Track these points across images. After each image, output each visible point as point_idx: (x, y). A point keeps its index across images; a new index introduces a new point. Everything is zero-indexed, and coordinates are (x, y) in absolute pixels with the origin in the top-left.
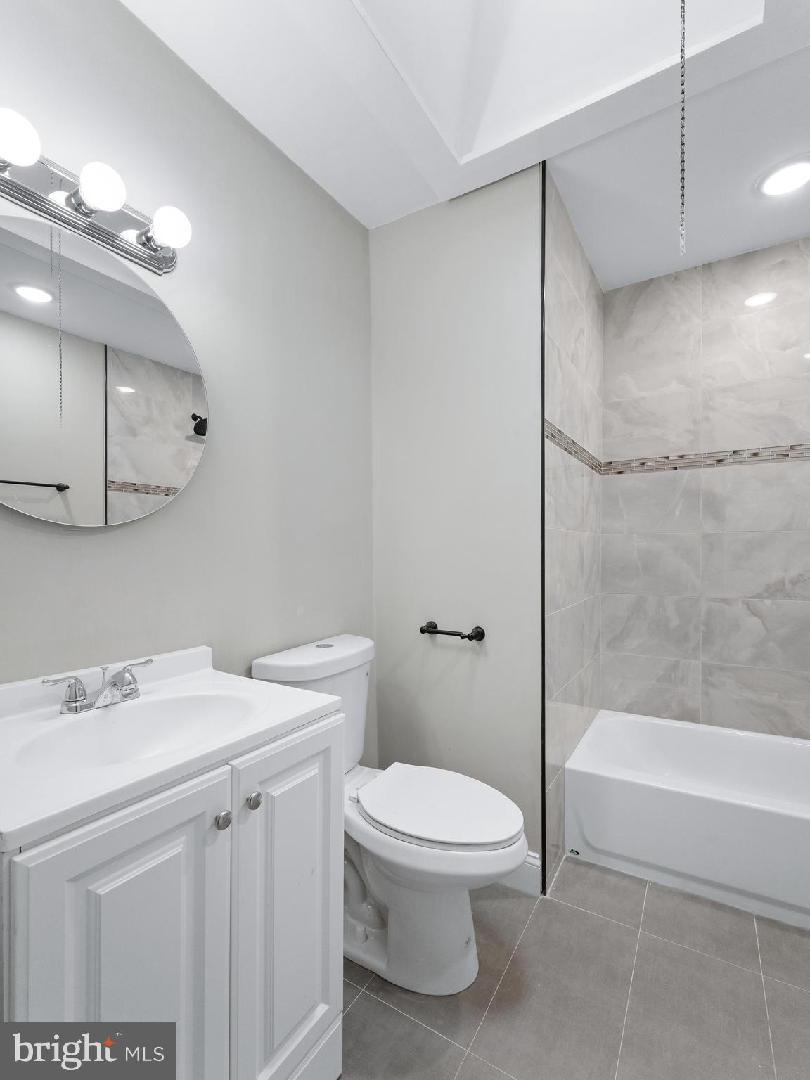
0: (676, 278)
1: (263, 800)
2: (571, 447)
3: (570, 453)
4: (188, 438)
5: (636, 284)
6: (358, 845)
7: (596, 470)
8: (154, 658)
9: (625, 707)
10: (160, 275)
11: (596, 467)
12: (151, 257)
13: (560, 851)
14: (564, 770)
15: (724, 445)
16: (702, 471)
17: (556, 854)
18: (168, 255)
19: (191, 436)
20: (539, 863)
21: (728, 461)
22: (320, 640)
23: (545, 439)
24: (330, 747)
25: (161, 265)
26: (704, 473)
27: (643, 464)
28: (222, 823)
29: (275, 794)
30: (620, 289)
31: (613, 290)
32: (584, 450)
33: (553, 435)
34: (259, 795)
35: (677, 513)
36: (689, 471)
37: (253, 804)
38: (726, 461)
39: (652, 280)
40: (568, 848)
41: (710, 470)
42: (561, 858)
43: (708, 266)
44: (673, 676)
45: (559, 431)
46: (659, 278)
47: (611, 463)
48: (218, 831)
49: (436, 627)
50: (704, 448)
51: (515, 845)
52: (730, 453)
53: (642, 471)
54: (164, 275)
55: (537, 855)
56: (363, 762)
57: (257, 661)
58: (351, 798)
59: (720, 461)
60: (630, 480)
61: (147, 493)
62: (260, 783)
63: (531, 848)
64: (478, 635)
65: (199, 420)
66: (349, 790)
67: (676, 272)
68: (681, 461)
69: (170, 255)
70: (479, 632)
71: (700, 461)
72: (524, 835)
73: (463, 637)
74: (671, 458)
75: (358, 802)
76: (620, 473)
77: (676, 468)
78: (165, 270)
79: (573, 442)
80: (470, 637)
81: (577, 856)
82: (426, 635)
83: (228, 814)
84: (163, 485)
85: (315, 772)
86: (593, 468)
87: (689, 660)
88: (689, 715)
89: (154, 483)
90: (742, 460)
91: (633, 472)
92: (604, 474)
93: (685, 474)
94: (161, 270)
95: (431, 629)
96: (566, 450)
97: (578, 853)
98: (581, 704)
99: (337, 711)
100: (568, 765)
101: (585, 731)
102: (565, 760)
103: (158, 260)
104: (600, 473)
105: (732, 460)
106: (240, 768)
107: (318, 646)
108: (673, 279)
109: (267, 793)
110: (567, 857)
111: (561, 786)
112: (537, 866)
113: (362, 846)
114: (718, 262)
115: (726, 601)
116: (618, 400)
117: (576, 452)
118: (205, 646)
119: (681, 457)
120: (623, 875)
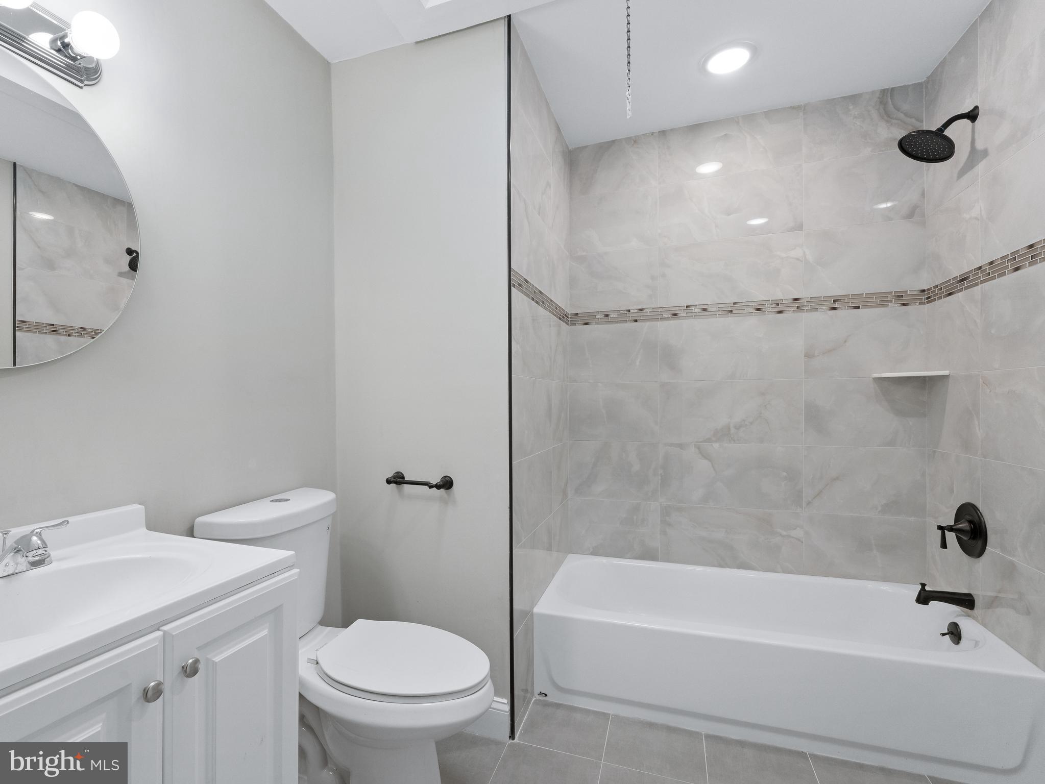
0: (635, 142)
1: (201, 666)
2: (538, 297)
3: (537, 302)
4: (121, 274)
5: (600, 143)
6: (317, 709)
7: (563, 321)
8: (70, 519)
9: (591, 550)
10: (81, 88)
11: (563, 317)
12: (68, 67)
13: (529, 695)
14: (532, 614)
15: (677, 301)
16: (659, 323)
17: (525, 698)
18: (91, 66)
19: (125, 273)
20: (507, 708)
21: (682, 315)
22: (274, 494)
23: (512, 288)
24: (281, 606)
25: (82, 76)
26: (661, 325)
27: (607, 316)
28: (151, 695)
29: (217, 659)
30: (586, 147)
31: (578, 148)
32: (551, 301)
33: (520, 285)
34: (197, 661)
35: (638, 363)
36: (648, 323)
37: (190, 671)
38: (679, 315)
39: (613, 142)
40: (537, 691)
41: (666, 323)
42: (529, 702)
43: (663, 133)
44: (635, 517)
45: (526, 281)
46: (620, 140)
47: (577, 314)
48: (147, 703)
49: (403, 478)
50: (661, 303)
51: (481, 691)
52: (682, 308)
53: (607, 323)
54: (85, 88)
55: (505, 701)
56: (323, 622)
57: (200, 520)
58: (310, 661)
59: (675, 315)
60: (596, 331)
61: (69, 336)
62: (199, 648)
63: (497, 693)
64: (447, 484)
65: (135, 254)
66: (305, 652)
67: (635, 136)
68: (641, 314)
69: (93, 65)
70: (447, 481)
71: (657, 315)
72: (490, 681)
73: (431, 487)
74: (632, 311)
75: (317, 663)
76: (586, 324)
77: (636, 321)
78: (87, 83)
79: (541, 292)
80: (438, 487)
81: (546, 698)
82: (393, 485)
83: (159, 684)
84: (89, 326)
85: (265, 632)
86: (560, 319)
87: (648, 502)
88: (649, 555)
89: (77, 324)
90: (693, 314)
91: (598, 323)
92: (571, 325)
93: (644, 327)
94: (82, 81)
95: (398, 480)
96: (533, 299)
97: (546, 695)
98: (549, 549)
99: (291, 567)
100: (536, 610)
101: (554, 575)
102: (533, 604)
103: (78, 70)
104: (568, 324)
105: (684, 315)
106: (174, 634)
107: (273, 501)
108: (633, 142)
109: (208, 660)
110: (536, 700)
111: (529, 630)
112: (507, 712)
113: (322, 710)
114: (672, 130)
115: (681, 446)
116: (584, 254)
117: (543, 303)
118: (137, 504)
119: (641, 310)
120: (587, 712)
